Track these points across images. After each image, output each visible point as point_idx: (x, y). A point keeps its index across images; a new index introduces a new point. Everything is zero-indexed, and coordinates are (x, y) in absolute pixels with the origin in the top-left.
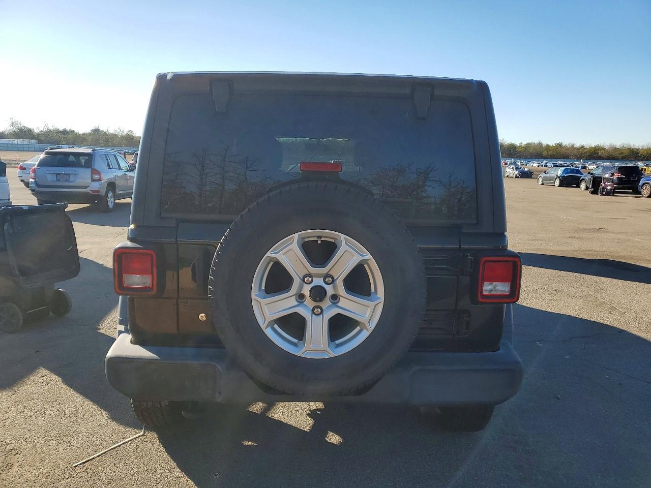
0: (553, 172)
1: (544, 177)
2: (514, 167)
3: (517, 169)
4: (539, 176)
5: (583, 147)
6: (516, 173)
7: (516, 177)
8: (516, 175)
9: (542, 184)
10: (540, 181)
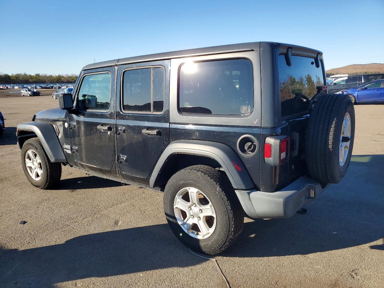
0: (61, 91)
1: (56, 94)
2: (27, 89)
3: (29, 90)
4: (53, 94)
5: (51, 76)
6: (30, 93)
7: (30, 96)
8: (30, 94)
9: (56, 99)
10: (54, 97)
